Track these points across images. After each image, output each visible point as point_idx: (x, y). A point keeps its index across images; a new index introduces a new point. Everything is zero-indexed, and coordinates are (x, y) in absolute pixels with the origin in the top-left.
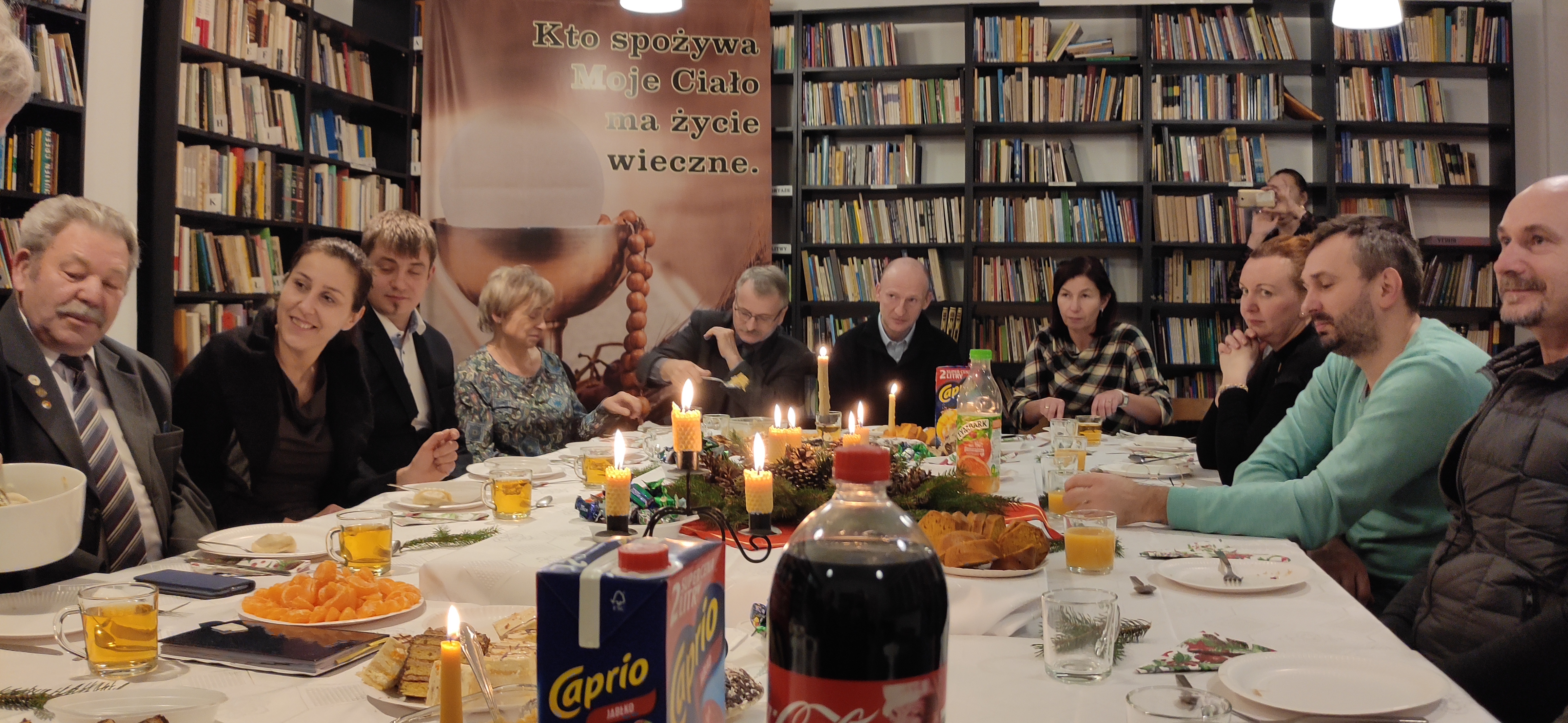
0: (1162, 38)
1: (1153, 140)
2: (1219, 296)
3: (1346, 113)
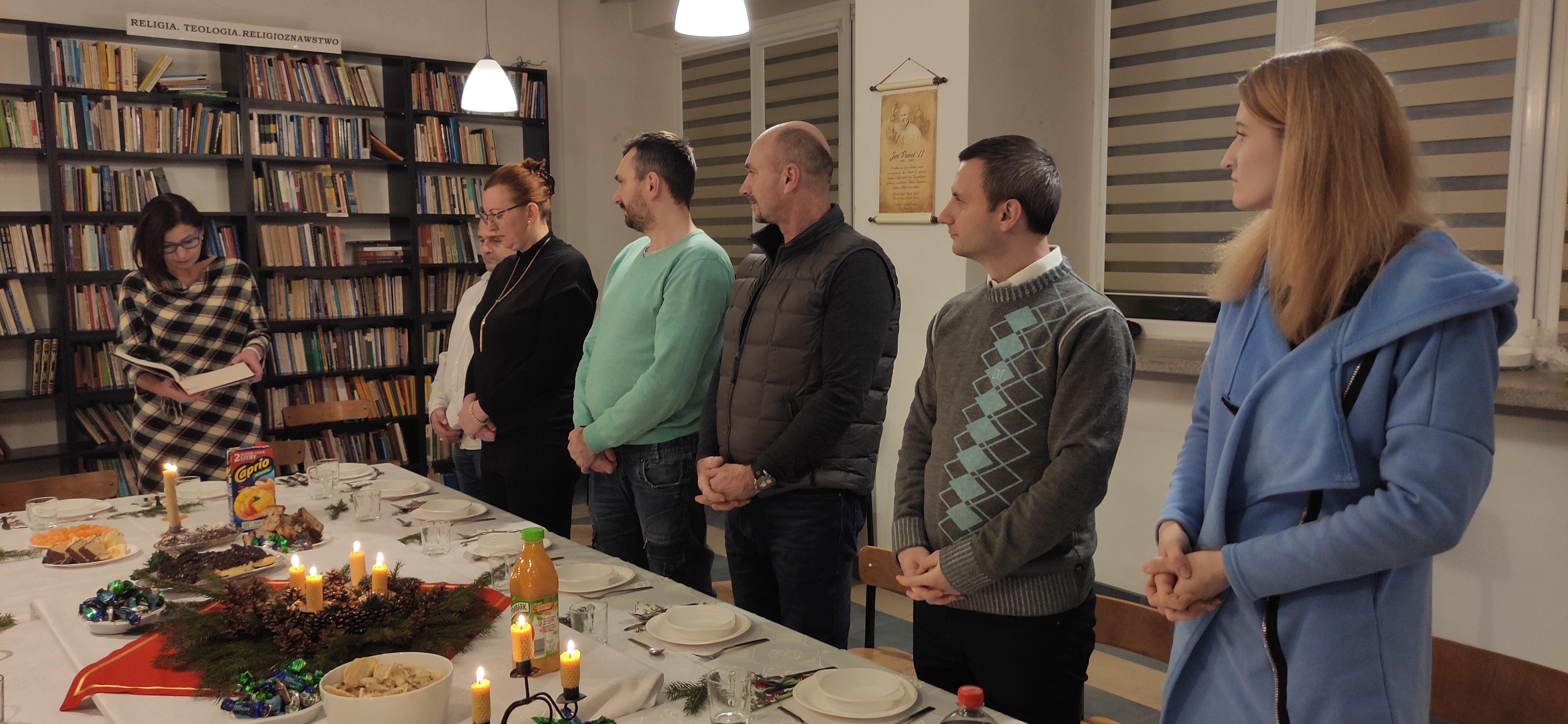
0: (258, 79)
1: (254, 173)
2: (318, 311)
3: (422, 155)
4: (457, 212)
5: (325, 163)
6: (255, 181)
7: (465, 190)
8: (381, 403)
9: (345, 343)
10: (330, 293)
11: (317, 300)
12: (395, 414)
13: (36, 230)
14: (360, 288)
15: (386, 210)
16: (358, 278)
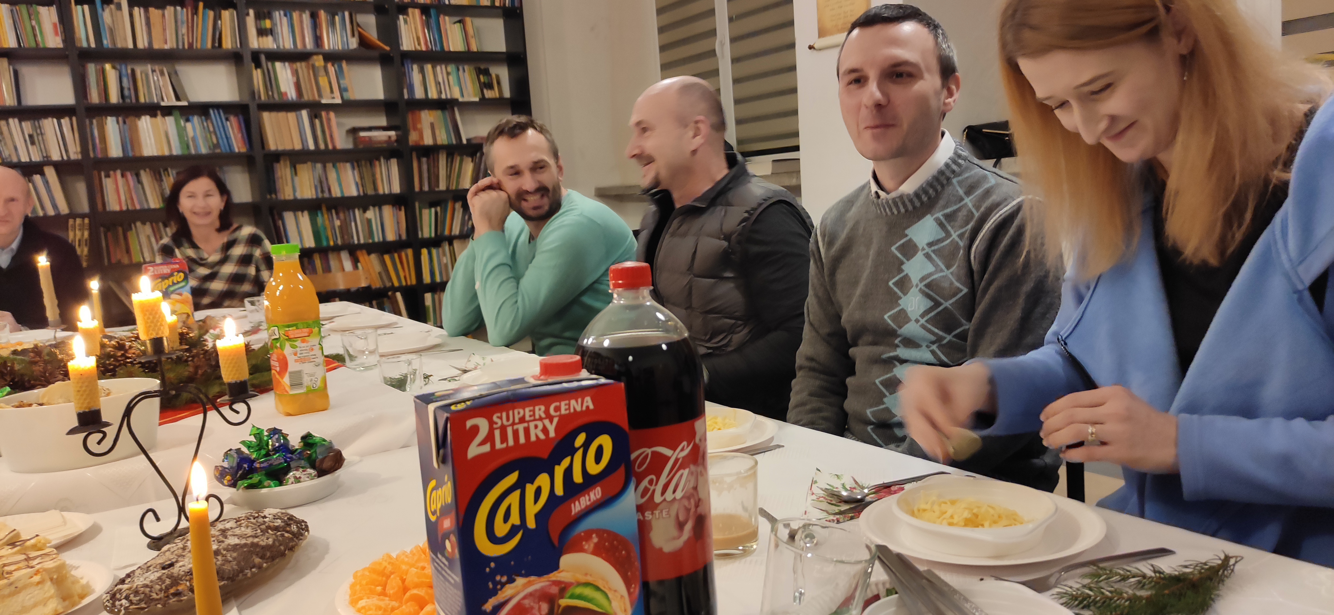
1: (253, 65)
2: (322, 191)
3: (407, 43)
4: (443, 96)
5: (317, 54)
6: (254, 72)
7: (451, 78)
8: (383, 273)
9: (348, 219)
10: (332, 175)
11: (321, 182)
12: (396, 284)
13: (65, 122)
14: (359, 170)
15: (381, 96)
16: (357, 162)
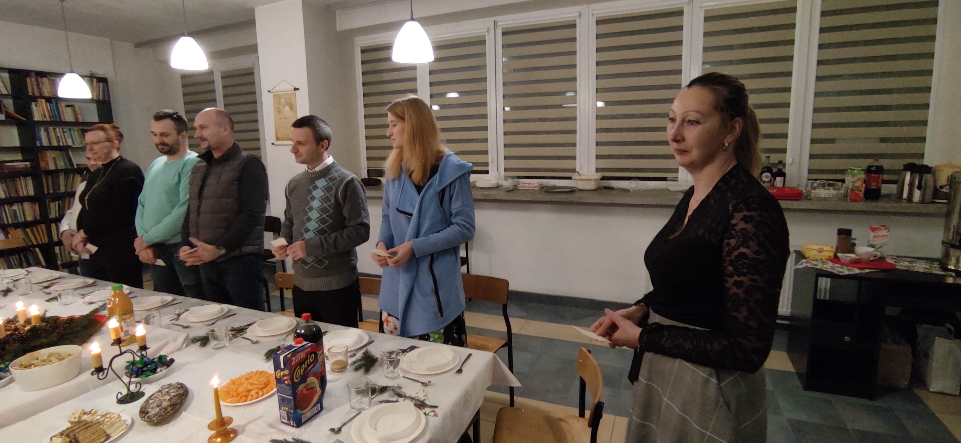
3: (37, 117)
4: (61, 144)
7: (66, 134)
8: (26, 239)
12: (35, 243)
14: (6, 185)
15: (17, 144)
